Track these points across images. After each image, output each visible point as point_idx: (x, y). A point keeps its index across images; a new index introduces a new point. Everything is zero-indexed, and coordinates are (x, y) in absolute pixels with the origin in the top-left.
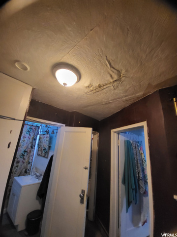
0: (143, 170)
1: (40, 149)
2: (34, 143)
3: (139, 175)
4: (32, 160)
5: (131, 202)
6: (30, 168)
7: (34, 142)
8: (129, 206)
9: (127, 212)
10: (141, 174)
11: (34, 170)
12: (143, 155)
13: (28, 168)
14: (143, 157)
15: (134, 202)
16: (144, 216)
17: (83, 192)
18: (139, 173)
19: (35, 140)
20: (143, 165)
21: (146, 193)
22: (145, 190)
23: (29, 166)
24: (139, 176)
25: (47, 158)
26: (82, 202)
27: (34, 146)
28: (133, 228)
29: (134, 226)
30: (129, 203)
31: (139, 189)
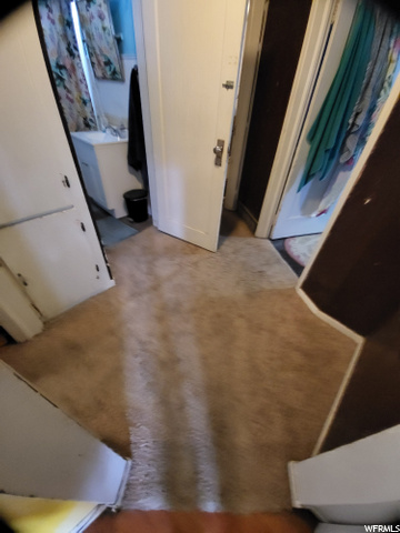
0: (372, 111)
1: (95, 60)
2: (71, 39)
3: (355, 120)
4: (87, 93)
5: (314, 175)
6: (93, 116)
7: (69, 32)
8: (306, 183)
9: (299, 191)
10: (362, 117)
11: (104, 120)
12: (392, 66)
13: (89, 116)
14: (389, 73)
15: (319, 175)
16: (328, 202)
17: (221, 143)
18: (357, 114)
19: (69, 24)
20: (378, 96)
21: (350, 163)
22: (352, 158)
23: (88, 109)
24: (353, 124)
25: (123, 80)
26: (218, 162)
27: (76, 48)
28: (299, 216)
29: (303, 214)
30: (307, 177)
31: (341, 152)
